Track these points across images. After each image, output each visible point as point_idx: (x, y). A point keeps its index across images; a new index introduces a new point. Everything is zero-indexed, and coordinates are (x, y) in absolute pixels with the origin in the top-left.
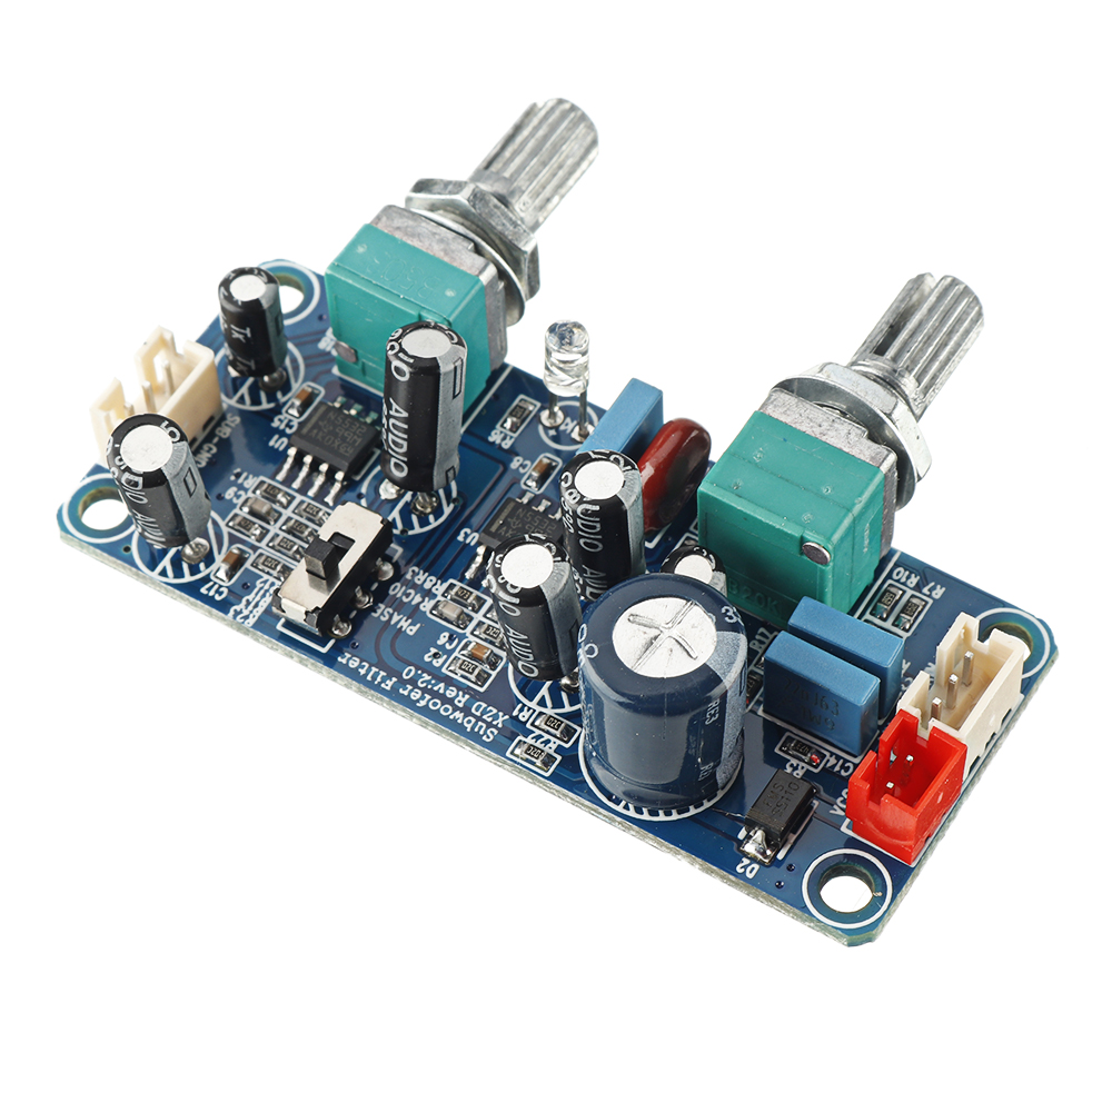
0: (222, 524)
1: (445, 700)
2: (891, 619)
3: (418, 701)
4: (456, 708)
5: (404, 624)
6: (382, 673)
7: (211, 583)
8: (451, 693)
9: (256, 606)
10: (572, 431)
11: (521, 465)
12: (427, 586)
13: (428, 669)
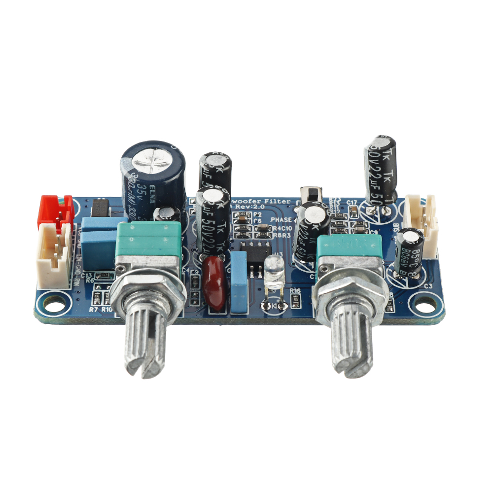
0: (369, 222)
1: (243, 204)
2: (103, 294)
3: (252, 200)
4: (237, 203)
5: (277, 220)
6: (271, 203)
7: (355, 204)
8: (243, 207)
9: (333, 204)
10: (271, 305)
12: (280, 234)
13: (257, 210)
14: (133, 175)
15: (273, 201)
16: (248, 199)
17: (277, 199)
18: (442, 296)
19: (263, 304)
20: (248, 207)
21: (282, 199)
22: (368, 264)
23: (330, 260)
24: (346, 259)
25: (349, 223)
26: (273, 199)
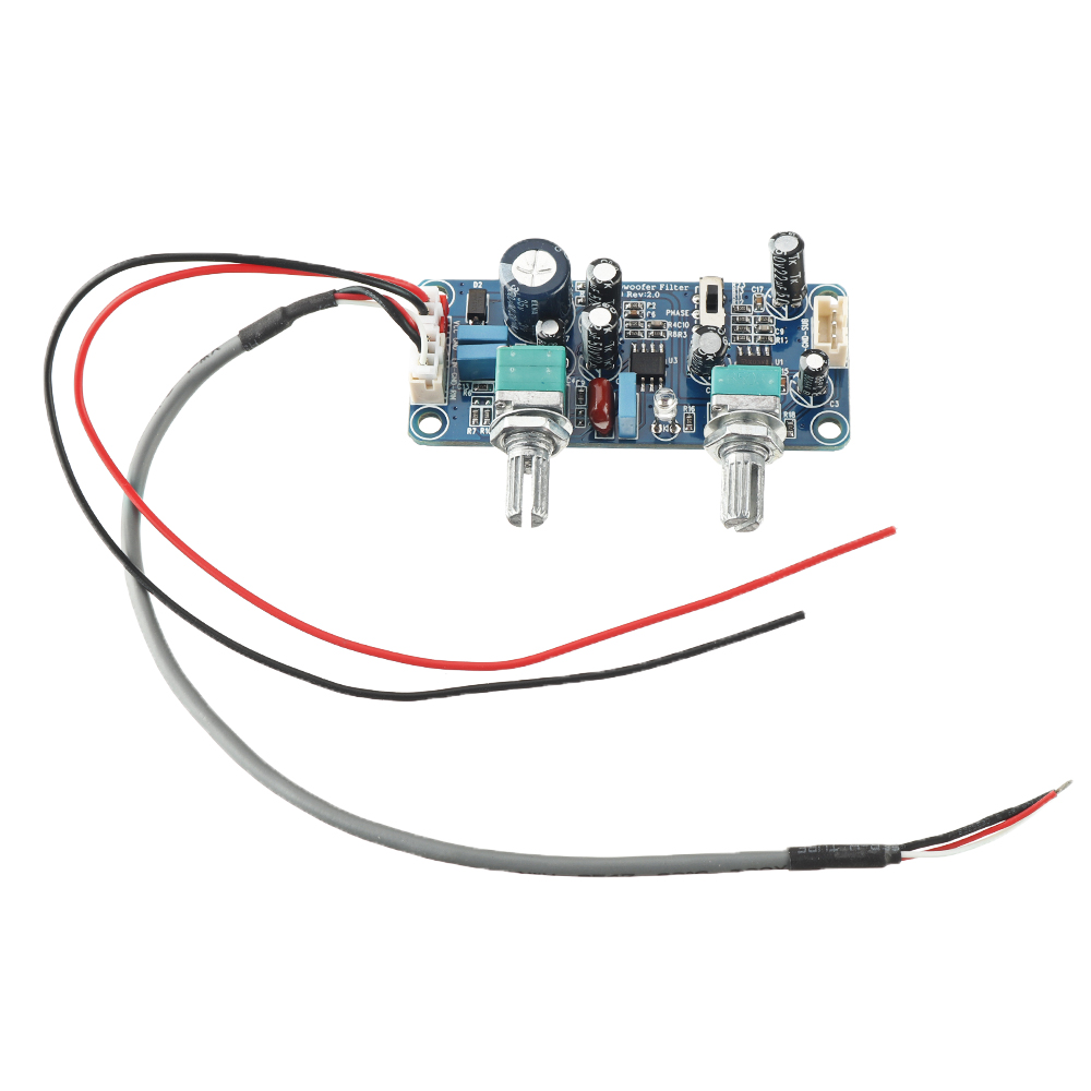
0: (776, 317)
1: (635, 291)
2: (481, 411)
4: (629, 290)
5: (673, 313)
6: (667, 290)
7: (761, 291)
8: (635, 295)
9: (736, 292)
10: (662, 427)
12: (675, 333)
13: (651, 300)
14: (514, 287)
15: (669, 287)
16: (641, 284)
17: (674, 284)
18: (848, 419)
19: (653, 426)
20: (641, 295)
21: (679, 284)
22: (764, 405)
23: (723, 400)
24: (741, 398)
25: (753, 317)
26: (669, 284)
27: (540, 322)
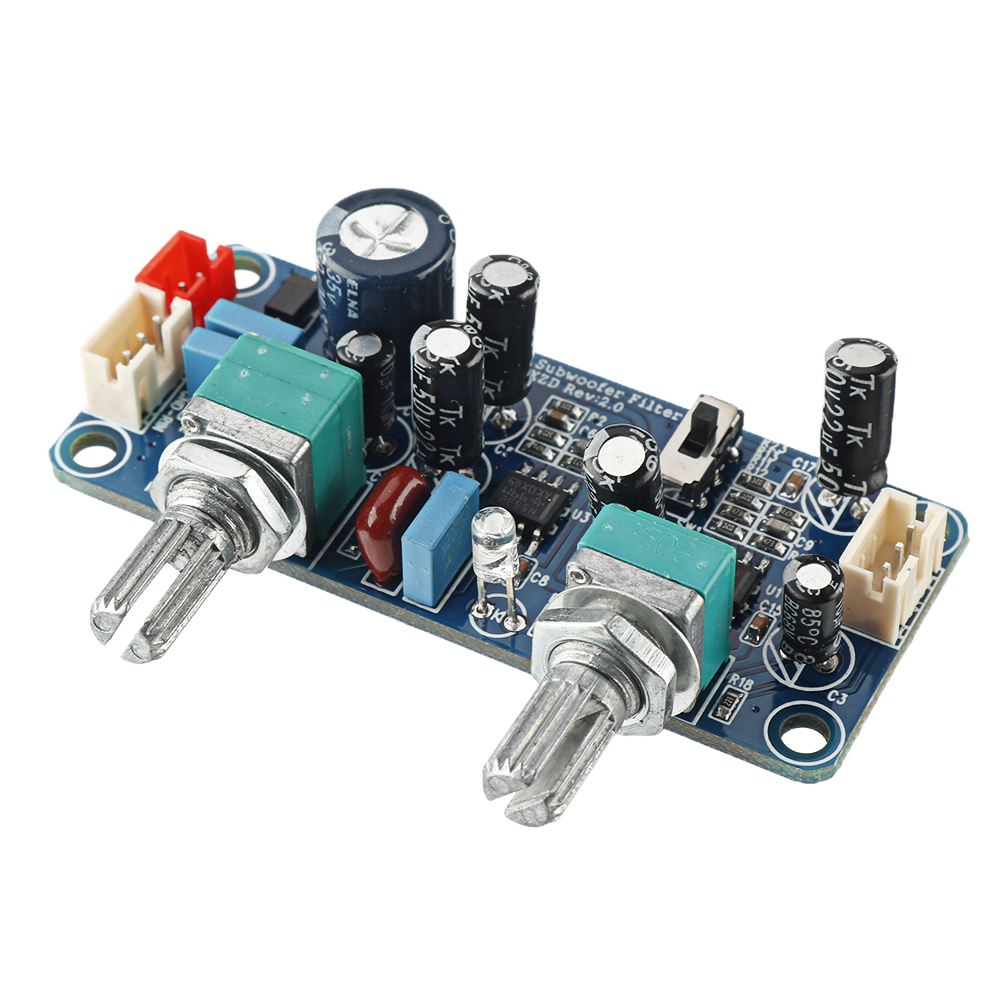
0: (811, 519)
1: (585, 388)
3: (607, 387)
4: (574, 382)
6: (641, 406)
7: (809, 470)
8: (579, 394)
9: (764, 454)
10: (494, 611)
11: (540, 579)
13: (602, 411)
14: (328, 246)
15: (648, 403)
16: (600, 380)
17: (658, 401)
19: (478, 603)
20: (589, 397)
21: (666, 406)
22: (664, 598)
23: (594, 561)
25: (769, 504)
26: (650, 398)
27: (354, 333)
